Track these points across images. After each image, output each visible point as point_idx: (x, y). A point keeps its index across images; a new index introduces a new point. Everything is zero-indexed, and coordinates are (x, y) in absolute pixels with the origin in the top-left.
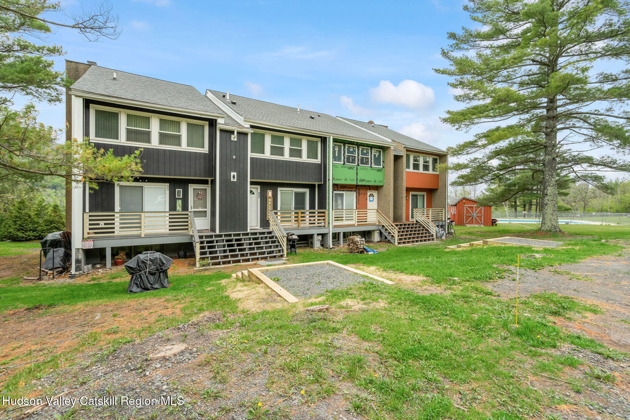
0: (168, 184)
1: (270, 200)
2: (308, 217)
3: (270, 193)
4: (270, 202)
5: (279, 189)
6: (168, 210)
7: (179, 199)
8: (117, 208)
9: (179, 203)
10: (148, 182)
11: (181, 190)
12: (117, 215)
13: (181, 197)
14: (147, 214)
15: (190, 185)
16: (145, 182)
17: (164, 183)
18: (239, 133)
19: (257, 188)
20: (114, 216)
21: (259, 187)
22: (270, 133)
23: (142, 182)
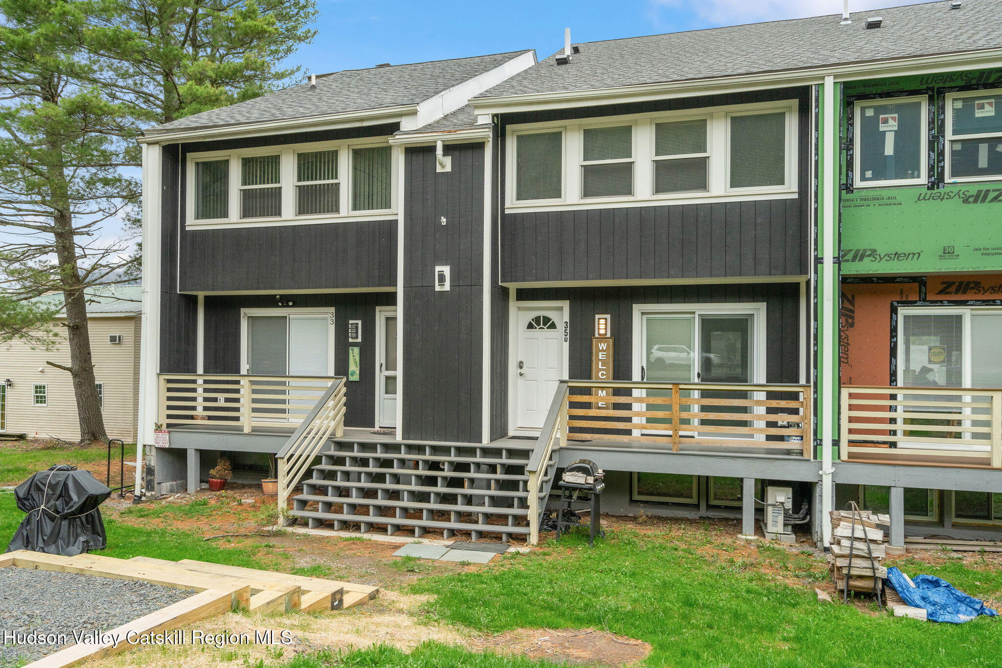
0: (333, 310)
1: (603, 346)
2: (761, 410)
3: (603, 324)
4: (602, 352)
5: (637, 309)
6: (331, 373)
7: (355, 345)
8: (244, 367)
9: (354, 355)
10: (295, 305)
11: (360, 322)
12: (244, 382)
13: (359, 340)
14: (293, 382)
15: (378, 309)
16: (288, 306)
17: (326, 306)
18: (449, 149)
19: (561, 309)
20: (238, 382)
21: (566, 305)
22: (580, 126)
23: (283, 306)
